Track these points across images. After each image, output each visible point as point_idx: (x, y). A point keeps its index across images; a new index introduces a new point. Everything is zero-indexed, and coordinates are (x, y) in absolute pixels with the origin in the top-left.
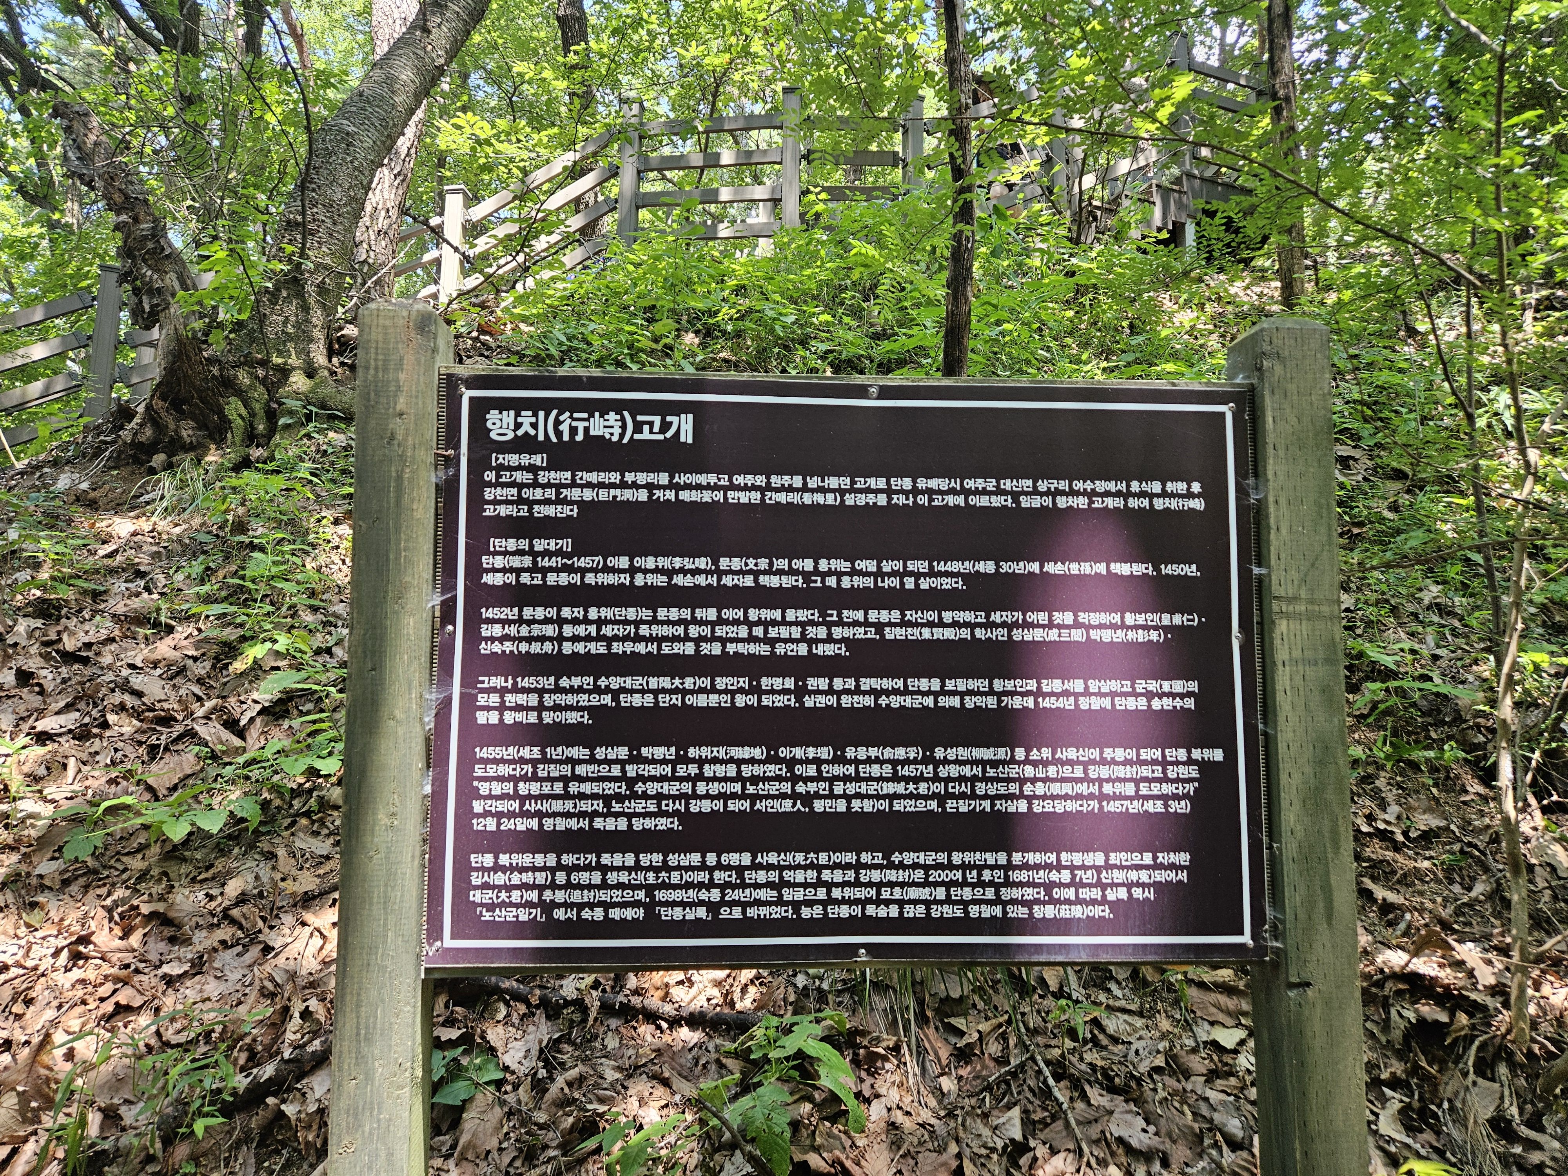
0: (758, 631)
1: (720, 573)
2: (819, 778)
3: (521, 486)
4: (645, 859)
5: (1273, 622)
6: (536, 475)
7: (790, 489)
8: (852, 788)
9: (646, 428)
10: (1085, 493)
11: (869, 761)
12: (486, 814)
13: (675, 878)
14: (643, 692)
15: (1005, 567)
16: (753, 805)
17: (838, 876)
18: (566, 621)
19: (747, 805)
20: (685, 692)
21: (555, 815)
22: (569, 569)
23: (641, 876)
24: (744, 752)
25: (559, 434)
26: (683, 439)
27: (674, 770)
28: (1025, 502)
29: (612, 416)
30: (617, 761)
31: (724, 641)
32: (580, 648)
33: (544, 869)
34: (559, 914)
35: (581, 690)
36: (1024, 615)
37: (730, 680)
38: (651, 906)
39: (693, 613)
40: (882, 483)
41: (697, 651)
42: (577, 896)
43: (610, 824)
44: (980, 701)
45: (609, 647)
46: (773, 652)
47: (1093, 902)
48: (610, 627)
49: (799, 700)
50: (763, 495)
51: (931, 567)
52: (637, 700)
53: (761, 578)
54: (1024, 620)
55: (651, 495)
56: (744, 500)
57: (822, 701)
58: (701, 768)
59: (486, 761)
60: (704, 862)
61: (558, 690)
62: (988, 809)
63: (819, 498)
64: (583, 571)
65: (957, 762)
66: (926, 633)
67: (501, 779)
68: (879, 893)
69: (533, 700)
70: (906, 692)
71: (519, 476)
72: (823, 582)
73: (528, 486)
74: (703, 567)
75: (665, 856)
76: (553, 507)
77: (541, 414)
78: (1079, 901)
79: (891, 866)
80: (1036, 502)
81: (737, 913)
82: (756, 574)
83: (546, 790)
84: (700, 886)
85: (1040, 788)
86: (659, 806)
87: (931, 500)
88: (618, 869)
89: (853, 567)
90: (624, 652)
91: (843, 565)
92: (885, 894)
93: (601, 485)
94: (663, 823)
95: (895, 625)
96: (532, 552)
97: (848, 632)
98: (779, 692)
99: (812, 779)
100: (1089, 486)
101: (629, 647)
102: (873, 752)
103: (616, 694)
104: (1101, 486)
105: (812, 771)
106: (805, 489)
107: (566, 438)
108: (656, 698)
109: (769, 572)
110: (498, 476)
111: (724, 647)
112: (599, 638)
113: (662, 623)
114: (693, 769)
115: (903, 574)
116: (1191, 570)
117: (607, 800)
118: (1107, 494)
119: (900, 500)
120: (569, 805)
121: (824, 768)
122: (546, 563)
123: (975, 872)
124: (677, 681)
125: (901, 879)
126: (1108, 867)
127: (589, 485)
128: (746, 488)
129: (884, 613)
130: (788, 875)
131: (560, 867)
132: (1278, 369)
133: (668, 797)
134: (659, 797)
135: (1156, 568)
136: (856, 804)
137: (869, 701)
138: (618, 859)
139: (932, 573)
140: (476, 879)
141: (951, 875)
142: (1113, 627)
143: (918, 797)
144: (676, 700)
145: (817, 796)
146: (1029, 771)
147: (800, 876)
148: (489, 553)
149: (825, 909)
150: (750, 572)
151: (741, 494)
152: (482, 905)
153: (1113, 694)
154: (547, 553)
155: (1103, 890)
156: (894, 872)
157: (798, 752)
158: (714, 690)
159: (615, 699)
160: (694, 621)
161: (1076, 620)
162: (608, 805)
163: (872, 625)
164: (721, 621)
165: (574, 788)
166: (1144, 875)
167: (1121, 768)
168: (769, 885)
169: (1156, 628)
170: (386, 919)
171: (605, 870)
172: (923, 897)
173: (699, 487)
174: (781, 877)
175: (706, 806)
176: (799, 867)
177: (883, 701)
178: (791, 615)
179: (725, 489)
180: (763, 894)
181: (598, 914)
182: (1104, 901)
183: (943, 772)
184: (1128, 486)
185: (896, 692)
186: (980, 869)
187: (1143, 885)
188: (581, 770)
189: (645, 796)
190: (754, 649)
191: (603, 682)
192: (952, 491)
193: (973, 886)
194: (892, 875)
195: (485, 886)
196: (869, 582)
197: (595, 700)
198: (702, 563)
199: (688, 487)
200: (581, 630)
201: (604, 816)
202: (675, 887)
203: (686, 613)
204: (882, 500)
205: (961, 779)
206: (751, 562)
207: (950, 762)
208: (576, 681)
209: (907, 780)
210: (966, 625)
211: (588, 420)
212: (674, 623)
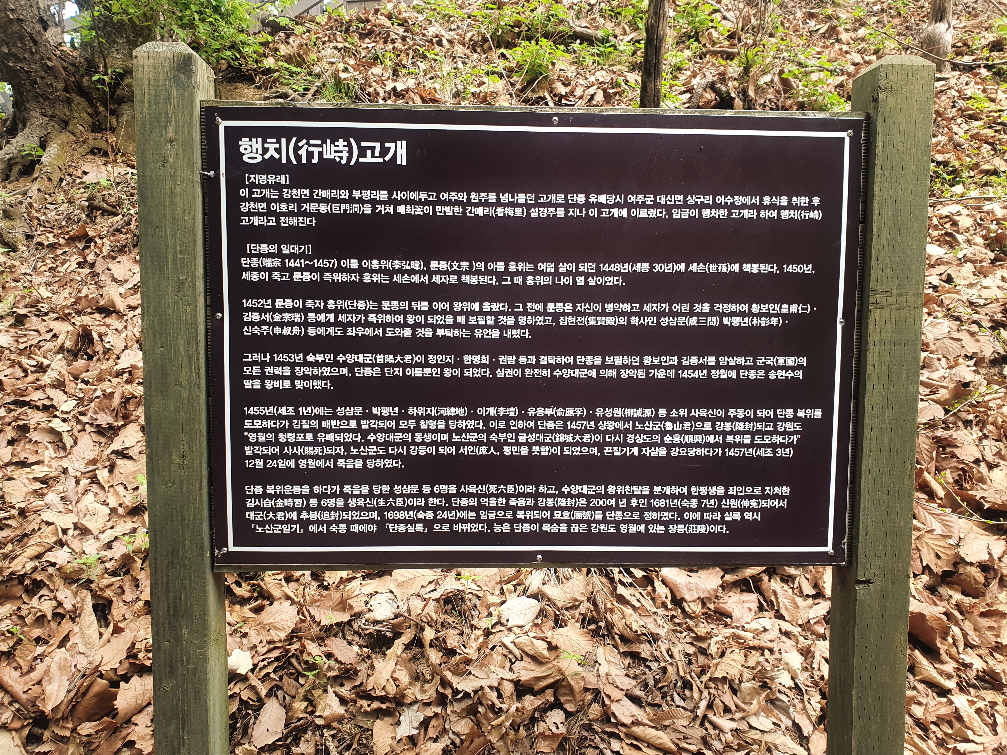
0: (462, 320)
1: (431, 274)
2: (507, 430)
3: (269, 201)
4: (377, 490)
5: (869, 311)
6: (281, 192)
7: (486, 204)
8: (532, 438)
9: (369, 153)
10: (725, 206)
11: (546, 418)
12: (255, 456)
13: (399, 502)
14: (372, 365)
15: (657, 268)
16: (457, 449)
17: (522, 502)
18: (310, 310)
19: (453, 450)
20: (405, 366)
21: (307, 457)
22: (311, 269)
23: (374, 501)
24: (451, 411)
25: (298, 157)
26: (399, 162)
27: (397, 424)
28: (676, 214)
29: (341, 143)
30: (353, 418)
31: (434, 327)
32: (322, 331)
33: (301, 496)
34: (314, 528)
35: (323, 364)
36: (671, 306)
37: (439, 357)
38: (382, 523)
39: (410, 305)
40: (560, 198)
41: (414, 334)
42: (326, 516)
43: (350, 464)
44: (633, 373)
45: (345, 331)
46: (472, 335)
47: (714, 522)
48: (345, 315)
49: (493, 372)
50: (464, 210)
51: (598, 268)
52: (368, 372)
53: (463, 277)
54: (671, 309)
55: (374, 209)
56: (449, 213)
57: (510, 373)
58: (418, 423)
59: (253, 417)
60: (421, 491)
61: (306, 363)
62: (636, 454)
63: (510, 212)
64: (322, 271)
65: (614, 419)
66: (592, 321)
67: (265, 430)
68: (552, 515)
69: (287, 371)
70: (575, 366)
71: (267, 193)
72: (512, 280)
73: (275, 201)
74: (417, 268)
75: (392, 487)
76: (295, 219)
77: (284, 141)
78: (703, 521)
79: (562, 495)
80: (686, 214)
81: (446, 528)
82: (459, 274)
83: (300, 439)
84: (418, 508)
85: (677, 439)
86: (387, 450)
87: (600, 213)
88: (357, 496)
89: (536, 269)
90: (357, 335)
91: (528, 267)
92: (557, 516)
93: (334, 200)
94: (390, 463)
95: (568, 314)
96: (280, 255)
97: (531, 320)
98: (477, 366)
99: (502, 431)
100: (729, 200)
101: (360, 331)
102: (549, 411)
103: (351, 367)
104: (739, 200)
105: (502, 425)
106: (498, 203)
107: (304, 161)
108: (382, 370)
109: (469, 272)
110: (251, 193)
111: (434, 331)
112: (337, 324)
113: (386, 312)
114: (412, 424)
115: (575, 274)
116: (808, 269)
117: (347, 446)
118: (744, 206)
119: (574, 213)
120: (318, 450)
121: (512, 423)
122: (291, 263)
123: (625, 501)
124: (399, 358)
125: (569, 505)
126: (727, 496)
127: (324, 200)
128: (450, 203)
129: (560, 305)
130: (484, 501)
131: (312, 495)
132: (891, 100)
133: (394, 444)
134: (387, 444)
135: (780, 268)
136: (535, 449)
137: (545, 373)
138: (356, 490)
139: (599, 273)
140: (250, 504)
141: (607, 502)
142: (742, 314)
143: (582, 444)
144: (398, 372)
145: (506, 443)
146: (669, 426)
147: (493, 502)
148: (246, 256)
149: (512, 526)
150: (454, 272)
151: (447, 209)
152: (255, 522)
153: (738, 367)
154: (292, 256)
155: (723, 514)
156: (563, 500)
157: (492, 411)
158: (427, 364)
159: (351, 370)
160: (411, 311)
161: (712, 309)
162: (347, 449)
163: (550, 314)
164: (432, 312)
165: (321, 437)
166: (754, 504)
167: (742, 424)
168: (469, 508)
169: (776, 315)
170: (183, 532)
171: (346, 497)
172: (585, 518)
173: (413, 203)
174: (479, 502)
175: (422, 450)
176: (492, 495)
177: (557, 373)
178: (486, 307)
179: (434, 204)
180: (465, 515)
181: (343, 528)
182: (722, 521)
183: (602, 426)
184: (761, 200)
185: (567, 366)
186: (629, 498)
187: (753, 510)
188: (326, 424)
189: (376, 443)
190: (457, 333)
191: (341, 358)
192: (617, 205)
193: (623, 510)
194: (562, 502)
195: (257, 508)
196: (548, 280)
197: (335, 371)
198: (416, 265)
199: (404, 202)
200: (322, 317)
201: (345, 458)
202: (399, 509)
203: (405, 305)
204: (560, 213)
205: (616, 431)
206: (455, 264)
207: (607, 419)
208: (320, 357)
209: (574, 432)
210: (624, 314)
211: (321, 146)
212: (395, 313)
